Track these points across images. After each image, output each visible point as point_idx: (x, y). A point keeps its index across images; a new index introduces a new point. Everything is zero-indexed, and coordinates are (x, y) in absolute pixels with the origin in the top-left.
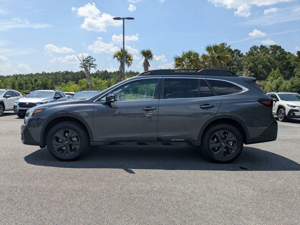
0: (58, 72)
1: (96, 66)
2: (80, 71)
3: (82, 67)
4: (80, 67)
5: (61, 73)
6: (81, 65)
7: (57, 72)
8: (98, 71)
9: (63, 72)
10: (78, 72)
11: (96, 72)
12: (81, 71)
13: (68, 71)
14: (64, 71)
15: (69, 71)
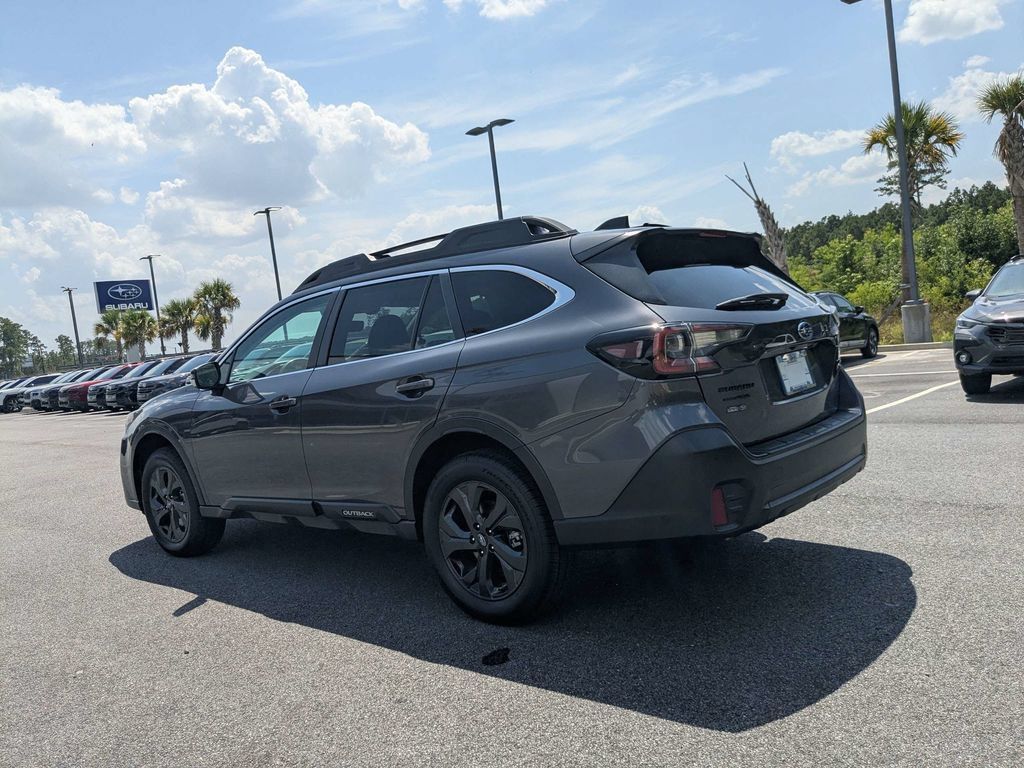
0: (802, 224)
1: (944, 178)
2: (880, 206)
3: (887, 190)
4: (879, 193)
5: (812, 228)
6: (883, 185)
7: (799, 226)
8: (958, 191)
9: (819, 223)
10: (874, 212)
11: (949, 199)
12: (887, 207)
13: (836, 215)
14: (824, 219)
15: (841, 214)
